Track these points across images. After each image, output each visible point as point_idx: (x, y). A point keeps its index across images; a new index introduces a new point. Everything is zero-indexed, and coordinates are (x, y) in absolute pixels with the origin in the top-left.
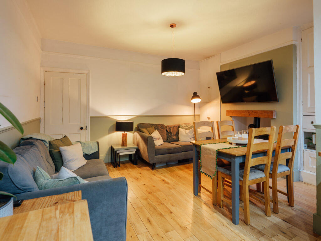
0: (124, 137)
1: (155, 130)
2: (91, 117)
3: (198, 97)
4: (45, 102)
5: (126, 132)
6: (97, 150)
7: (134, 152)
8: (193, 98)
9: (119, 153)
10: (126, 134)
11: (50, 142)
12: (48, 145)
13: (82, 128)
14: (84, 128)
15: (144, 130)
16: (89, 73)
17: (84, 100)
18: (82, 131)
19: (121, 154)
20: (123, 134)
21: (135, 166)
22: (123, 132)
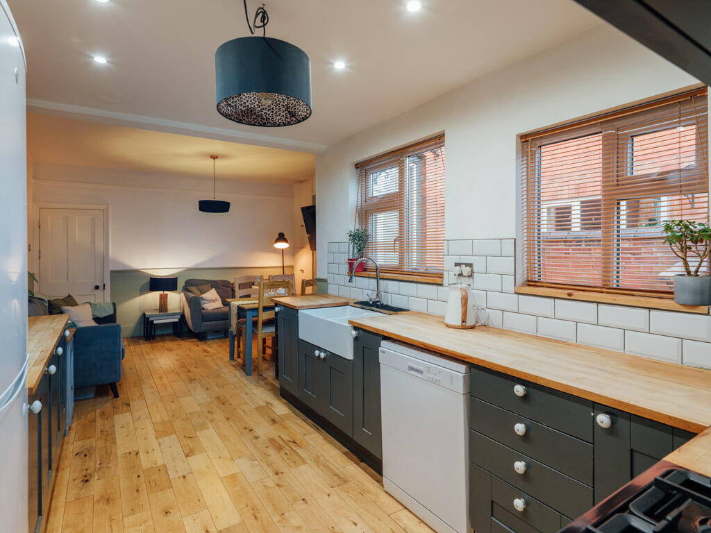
0: (163, 299)
1: (212, 288)
2: (112, 272)
3: (285, 240)
4: (40, 251)
5: (165, 292)
6: (112, 312)
7: (177, 320)
8: (278, 240)
9: (153, 321)
10: (167, 295)
11: (49, 301)
12: (47, 305)
13: (97, 288)
14: (101, 287)
15: (193, 289)
16: (108, 208)
17: (100, 246)
18: (98, 291)
19: (155, 322)
20: (161, 295)
21: (178, 338)
22: (162, 292)
